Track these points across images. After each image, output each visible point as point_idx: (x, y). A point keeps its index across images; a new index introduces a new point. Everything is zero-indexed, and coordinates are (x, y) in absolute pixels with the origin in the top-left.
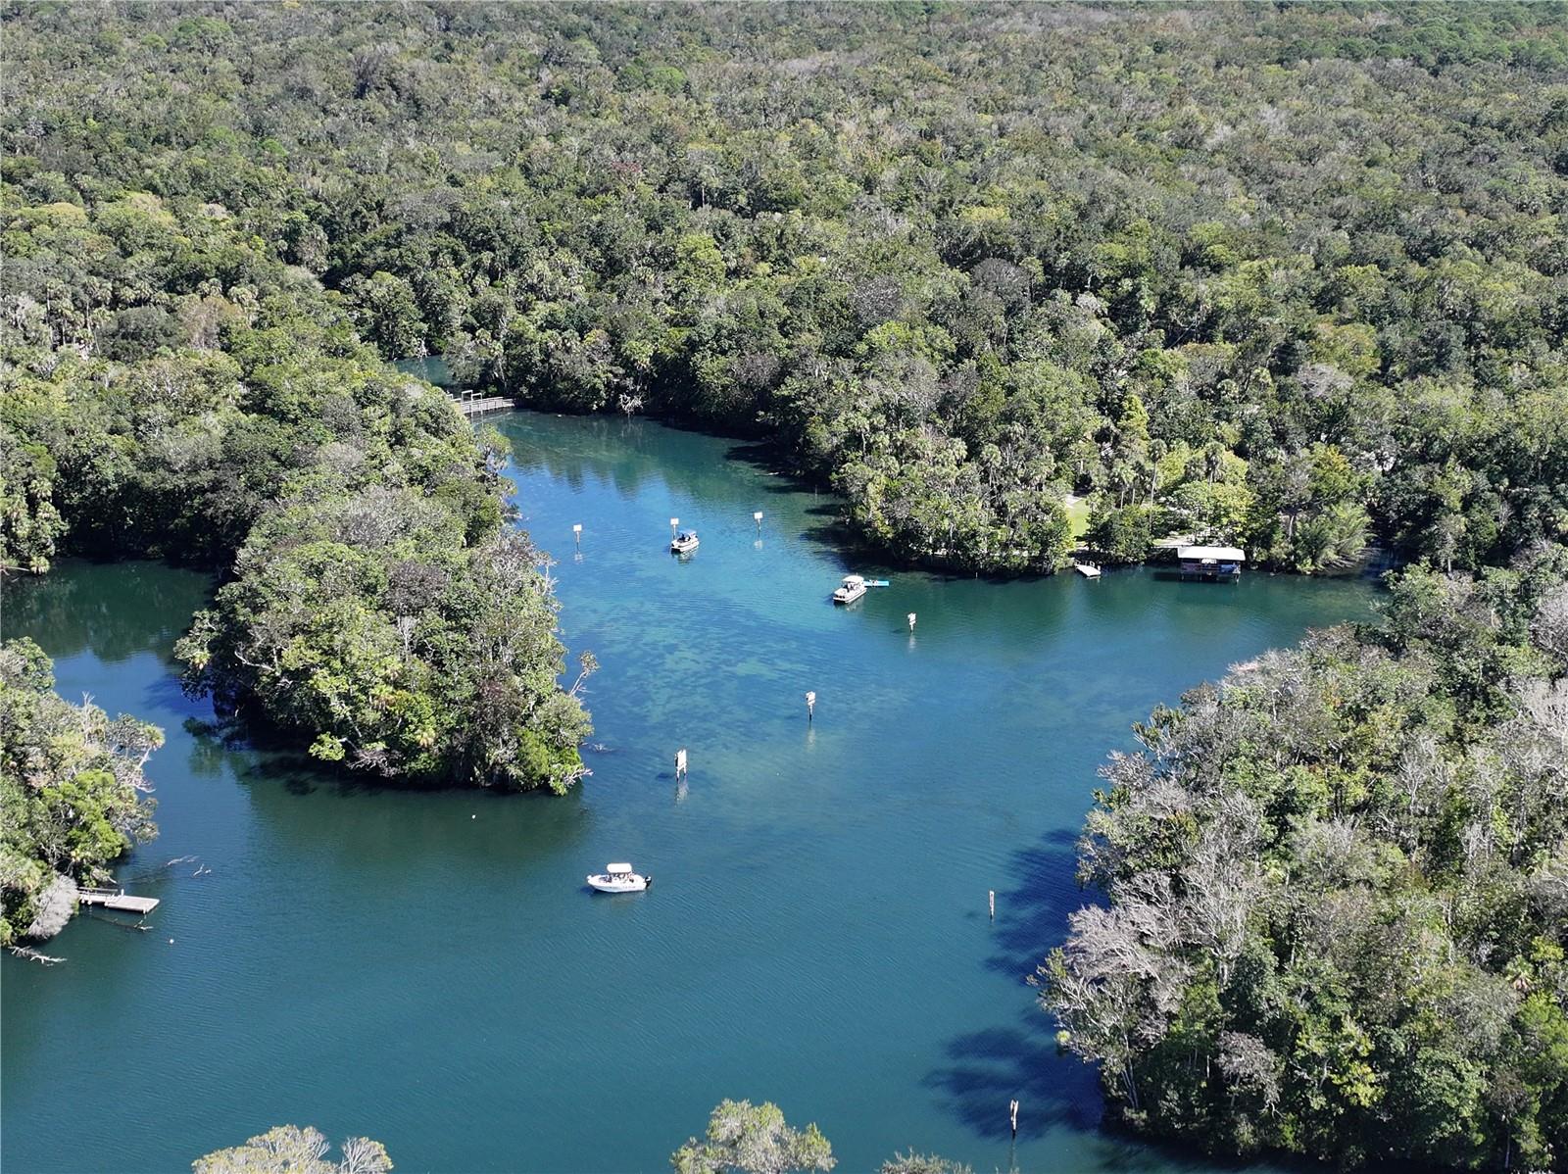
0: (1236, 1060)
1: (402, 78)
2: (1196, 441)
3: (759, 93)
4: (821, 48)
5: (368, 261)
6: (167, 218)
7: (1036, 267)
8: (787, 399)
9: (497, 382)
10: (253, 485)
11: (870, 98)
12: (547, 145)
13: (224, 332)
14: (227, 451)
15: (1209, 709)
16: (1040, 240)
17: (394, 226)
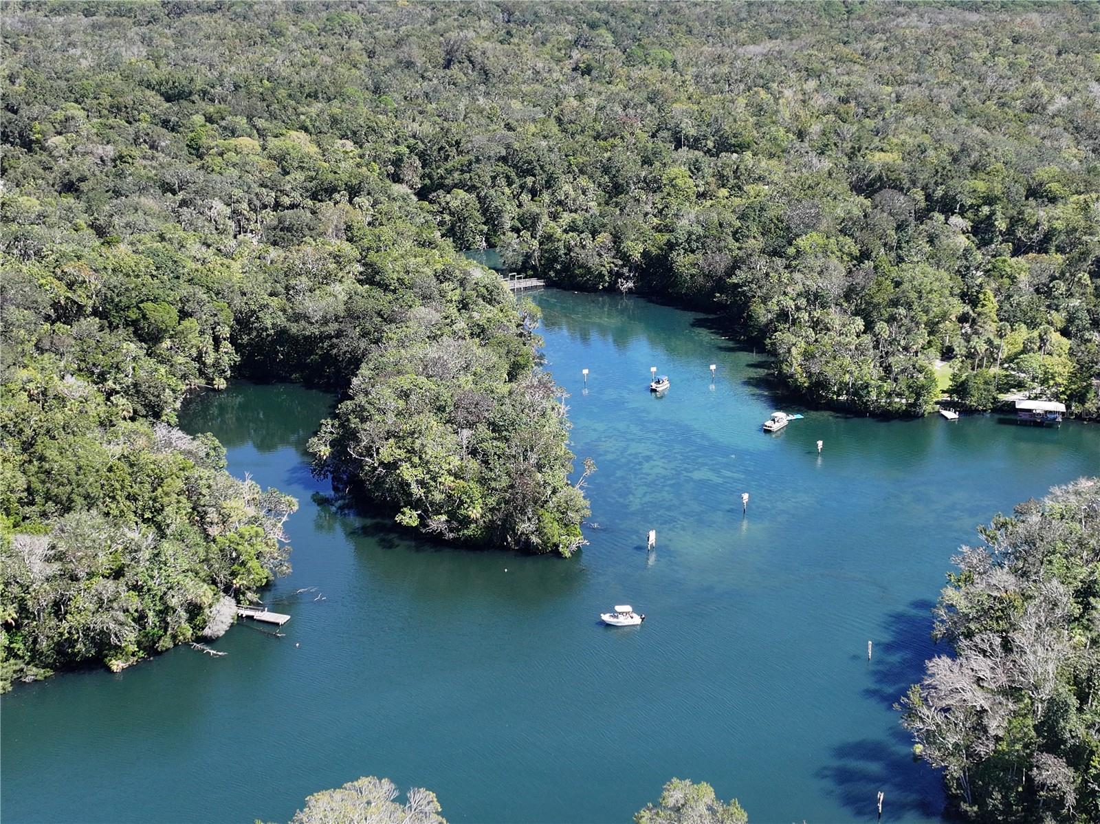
0: (1045, 774)
1: (476, 55)
2: (1032, 325)
3: (725, 69)
4: (770, 38)
5: (448, 182)
6: (313, 149)
7: (920, 195)
8: (736, 286)
9: (534, 268)
10: (365, 334)
11: (804, 73)
12: (575, 103)
13: (349, 228)
14: (348, 310)
15: (1035, 519)
16: (923, 177)
17: (467, 158)
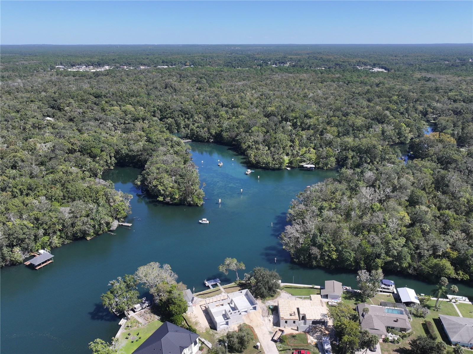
0: (313, 251)
1: (173, 85)
2: (307, 147)
3: (233, 88)
4: (244, 80)
5: (167, 116)
6: (133, 109)
7: (280, 117)
8: (238, 140)
9: (189, 137)
10: (148, 154)
11: (252, 89)
12: (197, 97)
13: (143, 128)
14: (143, 148)
15: (309, 192)
16: (280, 113)
17: (171, 110)
